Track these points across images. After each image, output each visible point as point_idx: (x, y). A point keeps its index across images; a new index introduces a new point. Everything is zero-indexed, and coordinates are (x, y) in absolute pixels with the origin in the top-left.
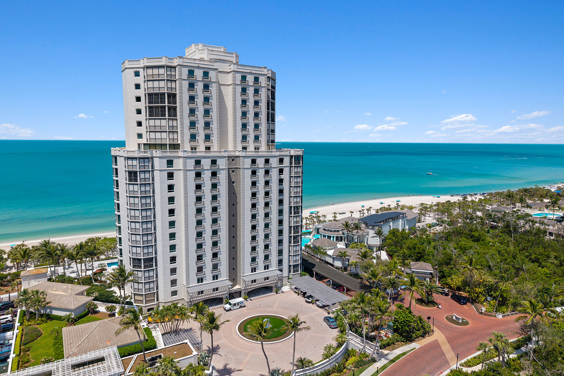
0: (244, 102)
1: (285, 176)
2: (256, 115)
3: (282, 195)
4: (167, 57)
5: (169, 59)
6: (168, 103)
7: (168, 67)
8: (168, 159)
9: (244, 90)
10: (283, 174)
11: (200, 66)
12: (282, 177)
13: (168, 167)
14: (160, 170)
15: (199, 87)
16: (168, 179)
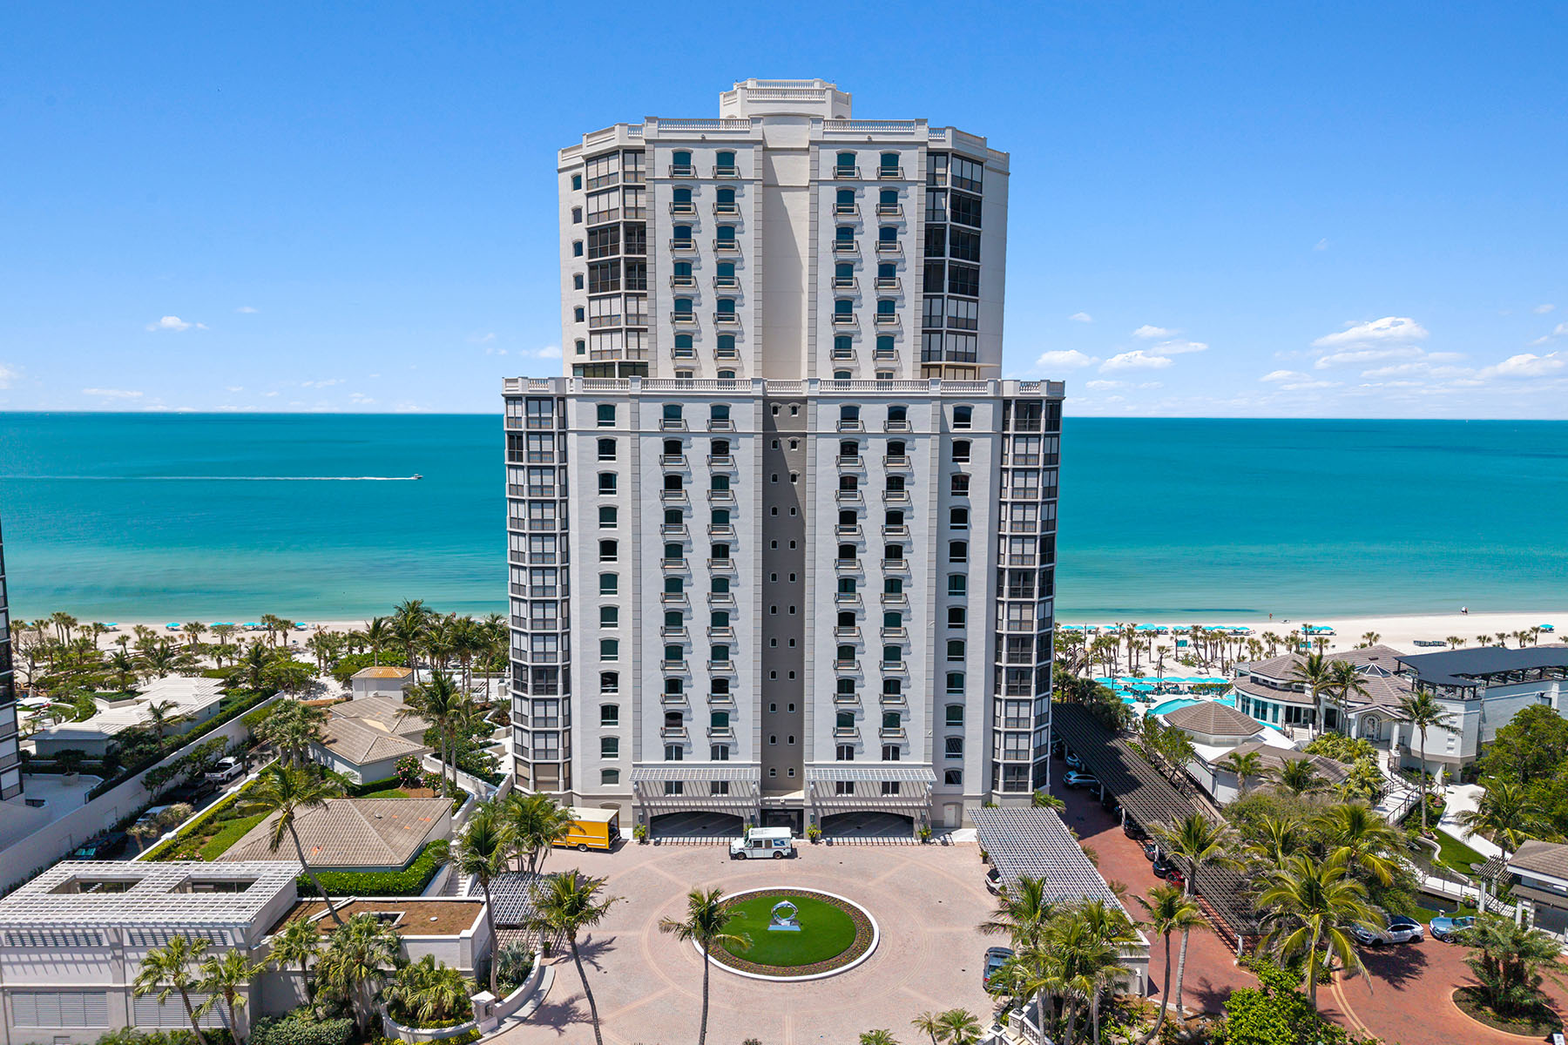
0: (845, 234)
1: (978, 466)
2: (887, 271)
3: (965, 528)
4: (626, 125)
5: (631, 128)
6: (627, 252)
7: (627, 151)
8: (601, 402)
9: (846, 199)
10: (967, 460)
11: (709, 137)
12: (964, 467)
13: (600, 424)
14: (580, 433)
15: (705, 198)
16: (601, 458)
